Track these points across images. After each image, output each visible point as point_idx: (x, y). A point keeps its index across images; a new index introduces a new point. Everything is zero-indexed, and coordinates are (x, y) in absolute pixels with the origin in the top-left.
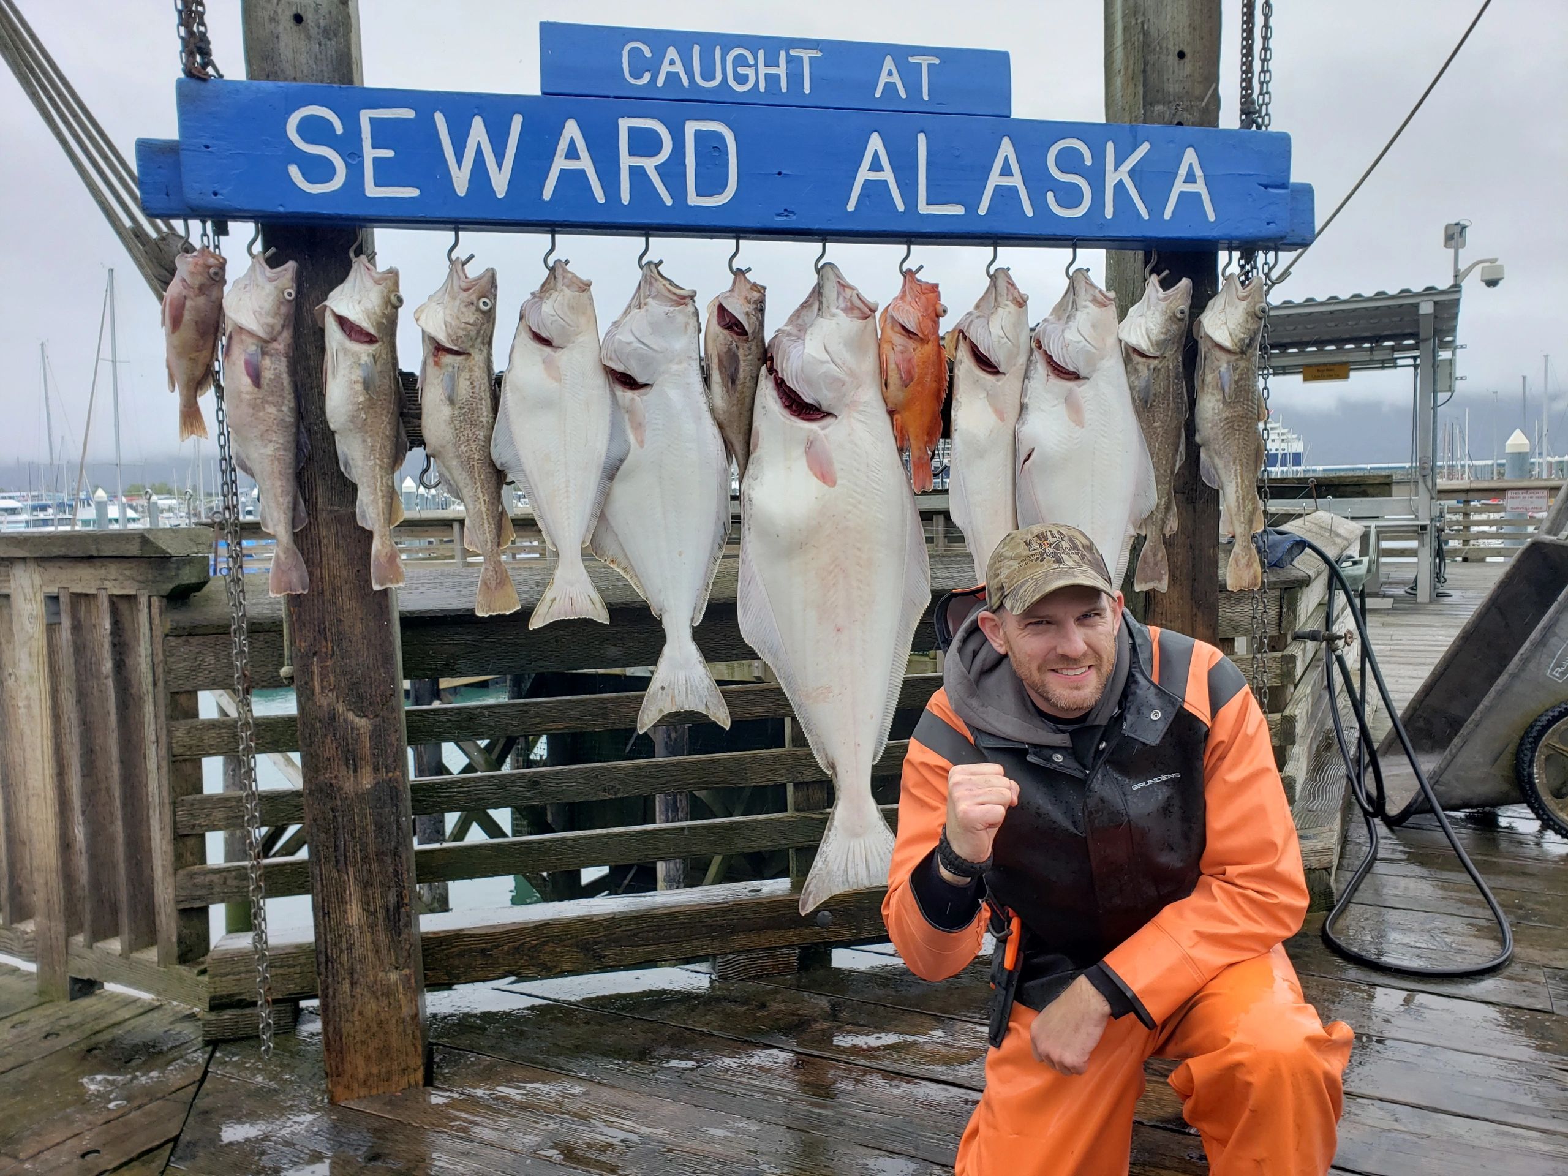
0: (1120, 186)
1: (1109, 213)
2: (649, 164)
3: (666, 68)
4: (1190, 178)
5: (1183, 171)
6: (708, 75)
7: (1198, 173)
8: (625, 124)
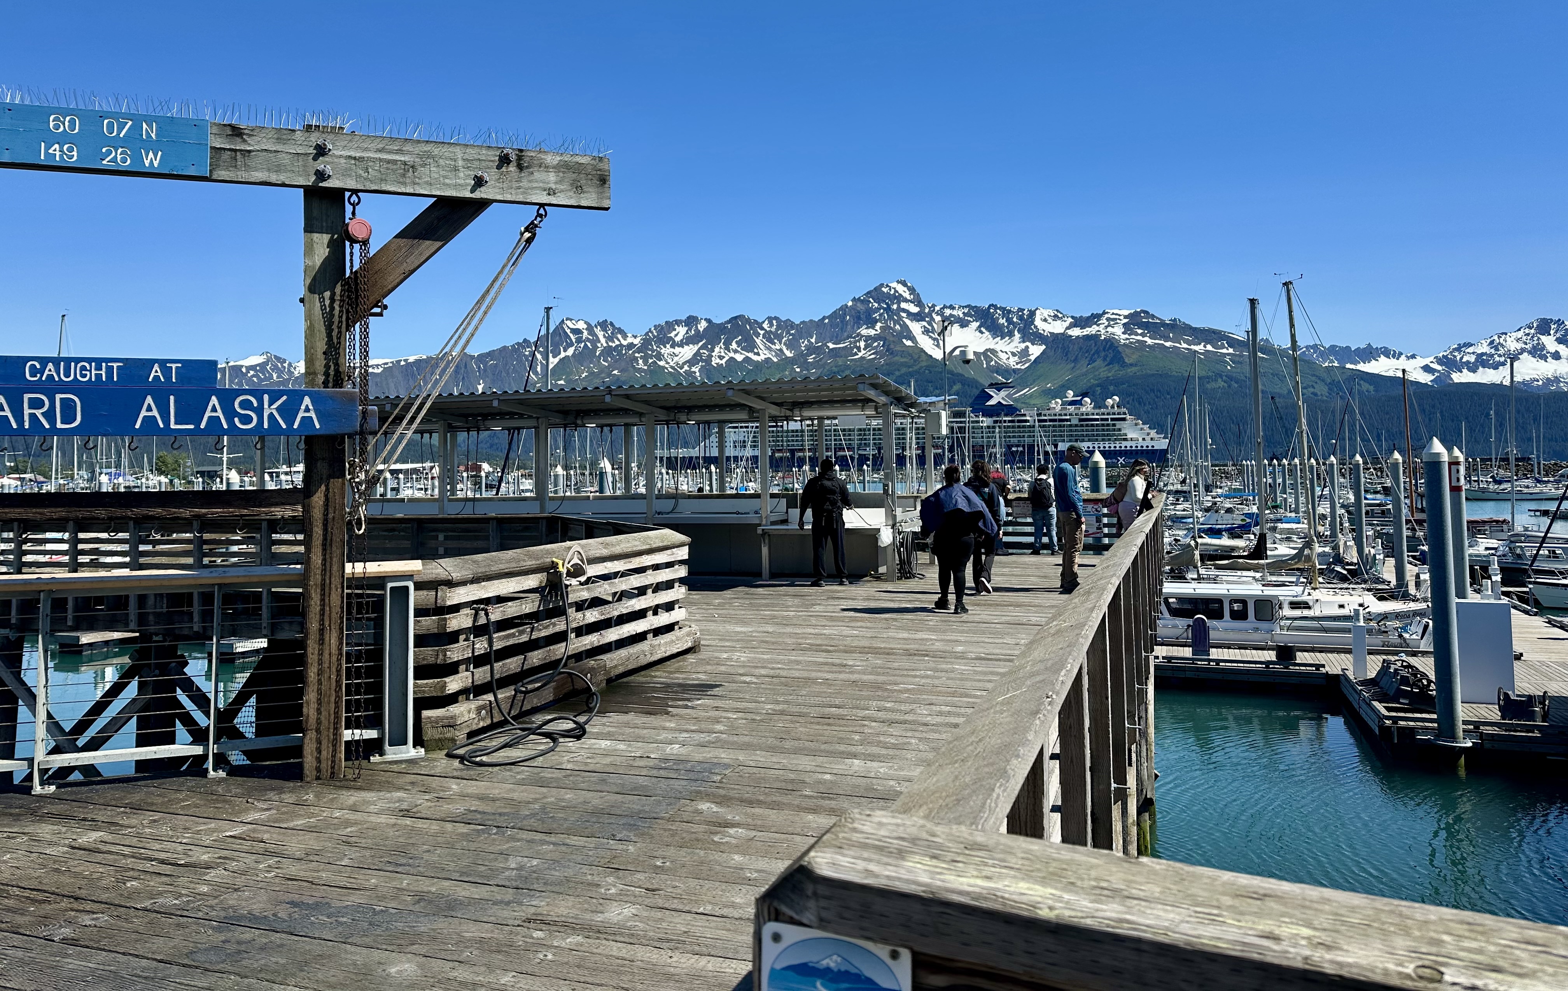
0: (271, 416)
1: (266, 426)
2: (38, 413)
3: (47, 372)
4: (307, 410)
5: (303, 407)
6: (67, 375)
7: (311, 407)
8: (26, 397)
